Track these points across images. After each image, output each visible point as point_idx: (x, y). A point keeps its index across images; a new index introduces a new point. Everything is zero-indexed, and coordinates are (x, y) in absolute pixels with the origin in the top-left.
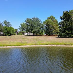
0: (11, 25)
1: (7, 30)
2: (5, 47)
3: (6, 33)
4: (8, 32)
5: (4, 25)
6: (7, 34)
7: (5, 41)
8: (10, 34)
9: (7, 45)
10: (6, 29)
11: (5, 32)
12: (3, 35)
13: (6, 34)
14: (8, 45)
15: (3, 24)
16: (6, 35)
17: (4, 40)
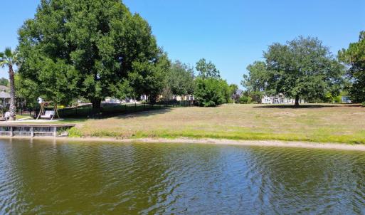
0: (217, 74)
1: (206, 88)
2: (203, 141)
3: (204, 97)
4: (208, 93)
5: (197, 73)
6: (207, 101)
7: (200, 123)
8: (214, 100)
9: (207, 134)
10: (204, 86)
11: (199, 95)
12: (196, 104)
13: (203, 101)
14: (209, 134)
15: (195, 70)
16: (202, 105)
17: (197, 119)
